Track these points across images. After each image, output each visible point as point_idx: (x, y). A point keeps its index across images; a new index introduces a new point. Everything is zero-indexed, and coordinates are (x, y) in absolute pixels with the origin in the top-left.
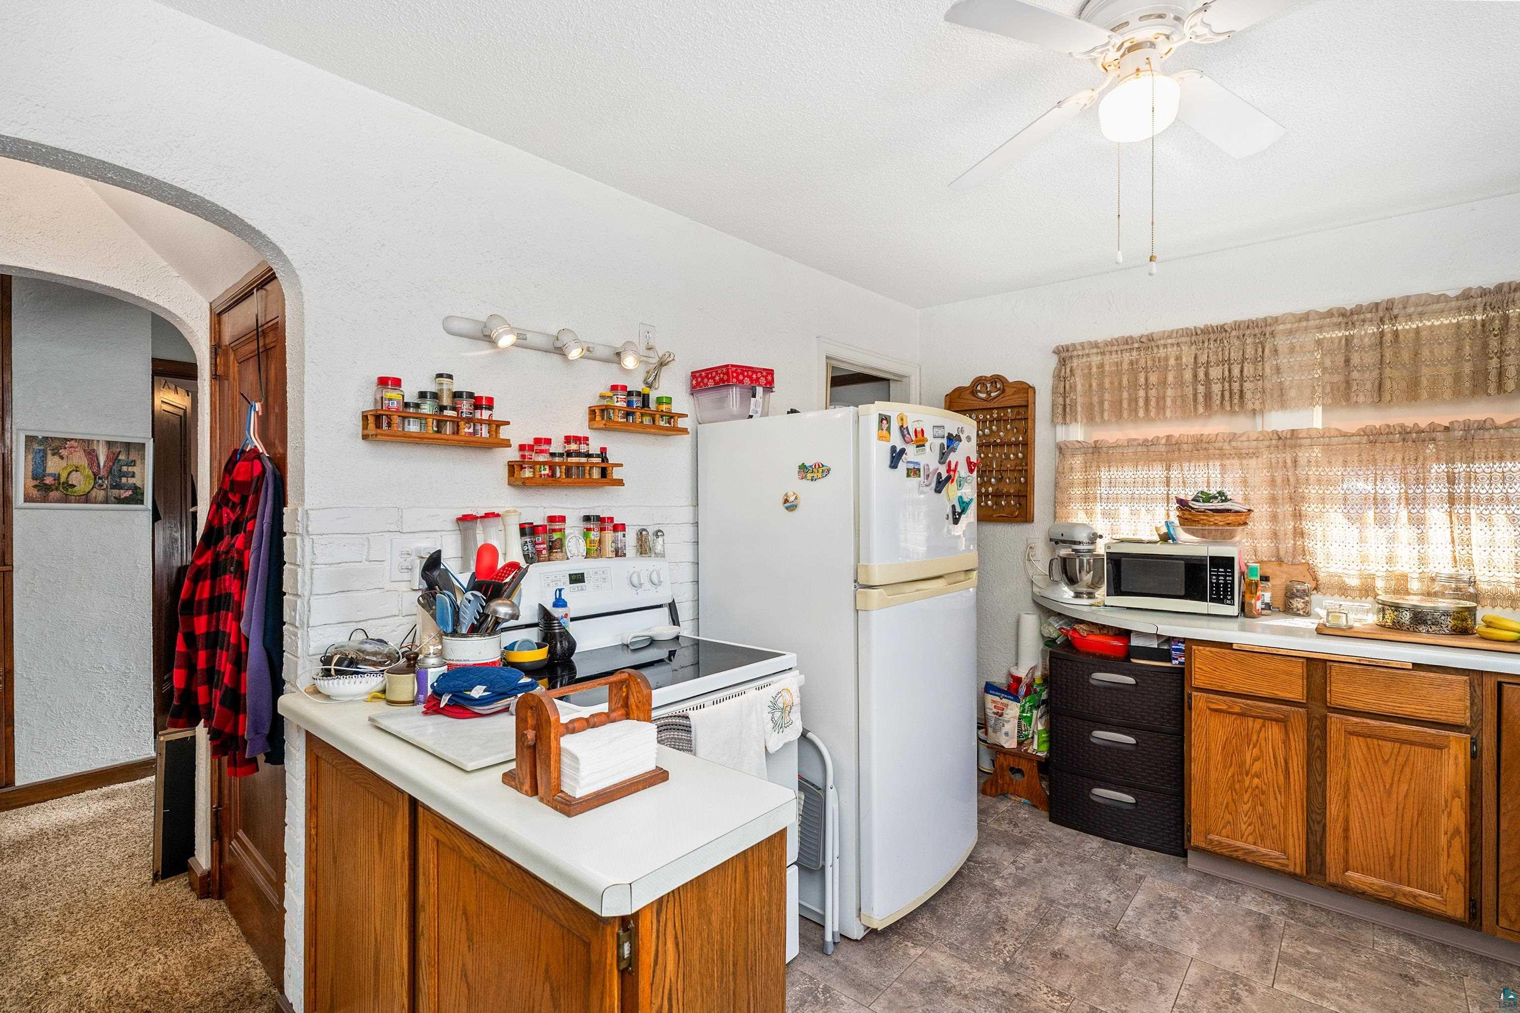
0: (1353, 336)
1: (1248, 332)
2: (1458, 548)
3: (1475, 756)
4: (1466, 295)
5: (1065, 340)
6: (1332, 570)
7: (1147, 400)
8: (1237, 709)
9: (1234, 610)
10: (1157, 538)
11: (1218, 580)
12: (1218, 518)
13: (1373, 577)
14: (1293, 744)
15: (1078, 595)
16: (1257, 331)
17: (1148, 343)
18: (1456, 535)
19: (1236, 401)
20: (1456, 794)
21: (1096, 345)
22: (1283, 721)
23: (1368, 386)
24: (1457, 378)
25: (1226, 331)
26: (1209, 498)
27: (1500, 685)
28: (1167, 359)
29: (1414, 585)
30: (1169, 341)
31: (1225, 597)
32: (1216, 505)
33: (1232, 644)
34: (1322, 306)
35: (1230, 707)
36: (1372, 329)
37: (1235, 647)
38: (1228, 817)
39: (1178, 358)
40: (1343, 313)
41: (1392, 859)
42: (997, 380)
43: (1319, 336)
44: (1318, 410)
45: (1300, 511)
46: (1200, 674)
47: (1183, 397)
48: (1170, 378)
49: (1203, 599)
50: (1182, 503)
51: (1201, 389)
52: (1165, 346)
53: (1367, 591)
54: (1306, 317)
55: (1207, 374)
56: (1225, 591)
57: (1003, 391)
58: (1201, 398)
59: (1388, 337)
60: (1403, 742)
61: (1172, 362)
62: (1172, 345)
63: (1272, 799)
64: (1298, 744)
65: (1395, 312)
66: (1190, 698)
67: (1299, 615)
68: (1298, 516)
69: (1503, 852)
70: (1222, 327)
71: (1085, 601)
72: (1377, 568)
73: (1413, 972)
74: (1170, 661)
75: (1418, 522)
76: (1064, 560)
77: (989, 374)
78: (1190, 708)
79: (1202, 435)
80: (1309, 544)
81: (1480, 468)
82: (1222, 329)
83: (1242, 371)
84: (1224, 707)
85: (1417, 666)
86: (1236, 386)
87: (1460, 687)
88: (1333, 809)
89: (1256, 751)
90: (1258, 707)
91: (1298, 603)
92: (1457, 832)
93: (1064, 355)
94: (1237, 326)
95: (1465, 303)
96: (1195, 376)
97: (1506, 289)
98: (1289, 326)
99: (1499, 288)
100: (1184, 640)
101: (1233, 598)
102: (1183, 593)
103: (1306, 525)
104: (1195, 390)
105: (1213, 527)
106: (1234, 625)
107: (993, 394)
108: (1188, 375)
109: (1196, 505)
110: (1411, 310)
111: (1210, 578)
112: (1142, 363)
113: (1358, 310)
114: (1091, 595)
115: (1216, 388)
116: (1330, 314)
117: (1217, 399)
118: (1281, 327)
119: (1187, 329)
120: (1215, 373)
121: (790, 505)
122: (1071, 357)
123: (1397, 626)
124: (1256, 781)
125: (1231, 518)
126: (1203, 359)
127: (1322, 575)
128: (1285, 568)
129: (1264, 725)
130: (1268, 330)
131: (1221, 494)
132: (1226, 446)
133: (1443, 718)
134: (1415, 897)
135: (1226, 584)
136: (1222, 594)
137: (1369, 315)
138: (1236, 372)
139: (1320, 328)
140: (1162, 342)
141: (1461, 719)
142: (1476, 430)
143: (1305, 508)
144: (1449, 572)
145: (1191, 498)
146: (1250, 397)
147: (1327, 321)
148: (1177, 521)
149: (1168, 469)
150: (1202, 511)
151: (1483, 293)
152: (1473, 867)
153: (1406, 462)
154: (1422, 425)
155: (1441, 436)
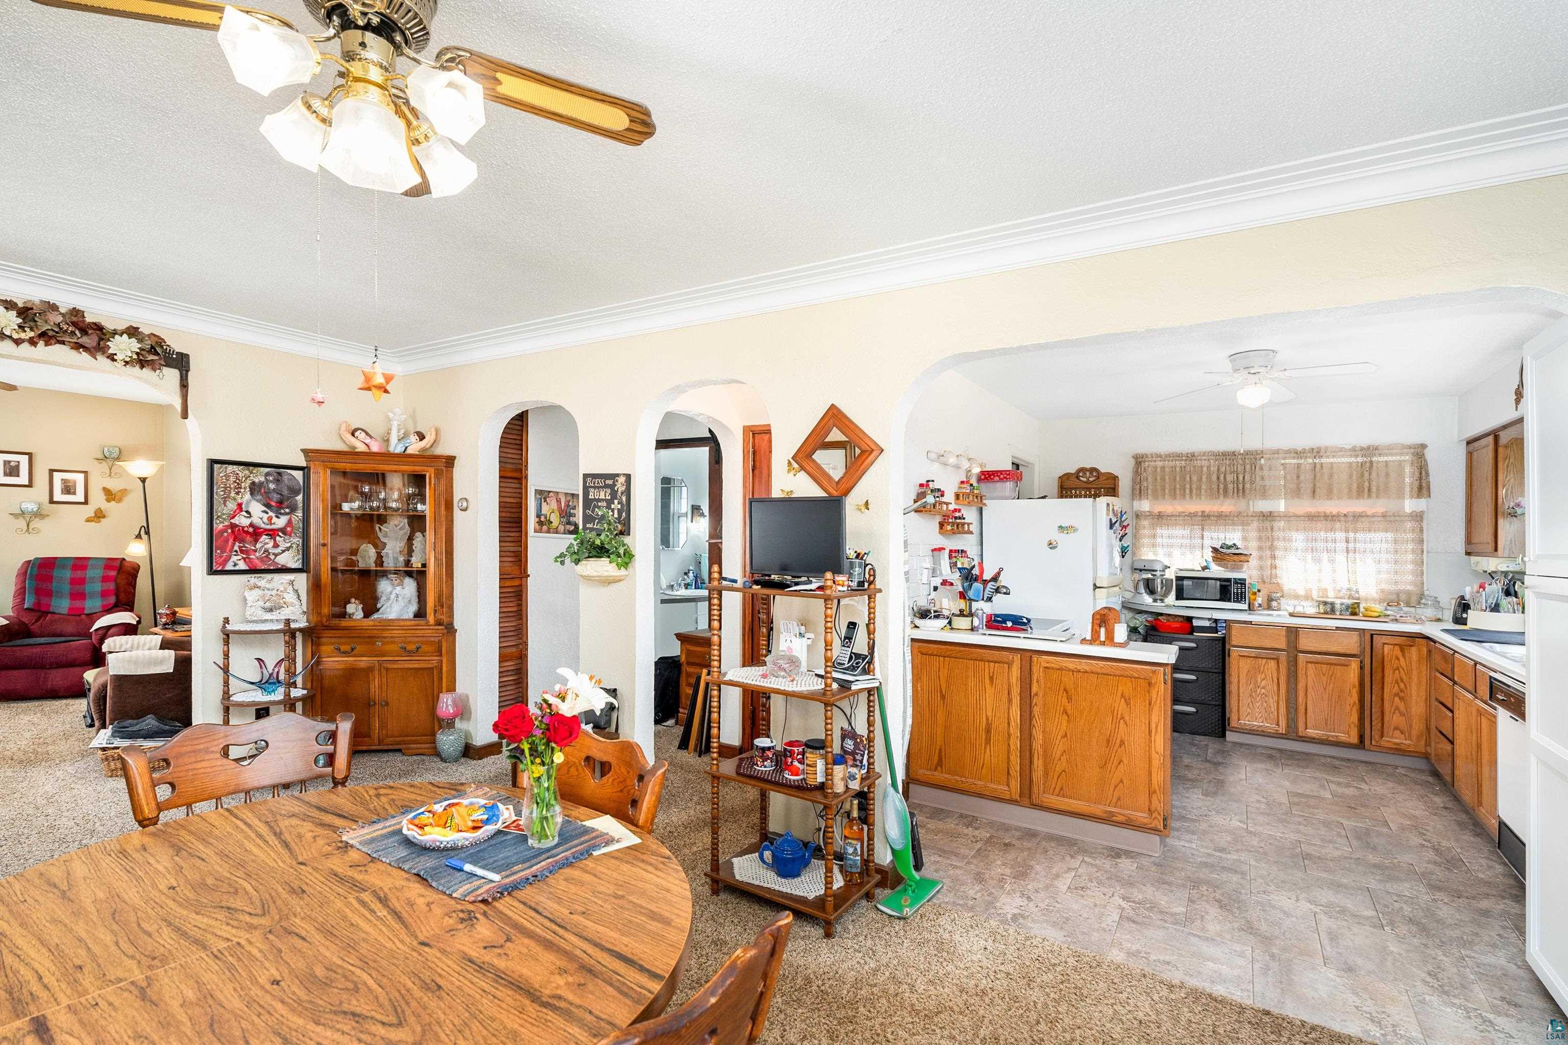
0: (1301, 464)
1: (1247, 457)
2: (1350, 575)
3: (1362, 668)
4: (1354, 449)
5: (1141, 450)
6: (1290, 586)
7: (1191, 489)
8: (1253, 655)
9: (1245, 606)
10: (1200, 568)
11: (1237, 591)
12: (1236, 558)
13: (1311, 590)
14: (1281, 670)
15: (1155, 600)
16: (1252, 456)
17: (1191, 457)
18: (1349, 568)
19: (1241, 493)
20: (1354, 686)
21: (1160, 456)
22: (1277, 660)
23: (1309, 491)
24: (1350, 489)
26: (1229, 547)
27: (1372, 635)
28: (1202, 467)
29: (1331, 593)
30: (1204, 457)
31: (1241, 600)
32: (1233, 551)
33: (1247, 622)
34: (1285, 447)
35: (1250, 654)
36: (1310, 461)
37: (1253, 623)
38: (1249, 710)
39: (1209, 467)
40: (1296, 452)
41: (1326, 721)
42: (1093, 470)
43: (1283, 461)
44: (1282, 502)
45: (1274, 555)
46: (1236, 638)
47: (1211, 489)
48: (1204, 478)
49: (1229, 600)
50: (1215, 550)
51: (1222, 486)
52: (1201, 460)
53: (1308, 597)
54: (1277, 452)
55: (1225, 478)
56: (1241, 596)
57: (1098, 478)
58: (1221, 491)
59: (1318, 466)
60: (1331, 664)
62: (1205, 460)
63: (1271, 699)
64: (1283, 670)
65: (1323, 453)
66: (1229, 650)
67: (1275, 610)
68: (1273, 557)
69: (1373, 710)
70: (1234, 452)
71: (1159, 604)
74: (1217, 633)
75: (1332, 561)
76: (1148, 580)
77: (1088, 466)
78: (1229, 656)
80: (1278, 572)
81: (1360, 536)
82: (1234, 454)
83: (1244, 478)
84: (1247, 654)
85: (1338, 628)
86: (1241, 486)
87: (1355, 636)
88: (1300, 700)
89: (1263, 676)
90: (1265, 653)
91: (1274, 604)
92: (1355, 703)
93: (1139, 460)
94: (1241, 453)
95: (1354, 453)
96: (1218, 478)
97: (1372, 448)
98: (1269, 455)
99: (1369, 448)
100: (1226, 621)
101: (1245, 601)
102: (1218, 597)
103: (1278, 562)
104: (1218, 486)
105: (1232, 563)
106: (1248, 613)
107: (1091, 479)
108: (1214, 478)
109: (1224, 551)
110: (1328, 454)
111: (1233, 589)
112: (1188, 469)
113: (1304, 451)
114: (1162, 601)
115: (1230, 486)
116: (1289, 452)
117: (1230, 491)
118: (1266, 455)
119: (1215, 451)
120: (1230, 478)
121: (1051, 545)
122: (1145, 462)
123: (1324, 611)
124: (1263, 691)
125: (1243, 558)
126: (1223, 469)
127: (1286, 588)
128: (1266, 585)
129: (1267, 662)
130: (1258, 456)
131: (1235, 545)
132: (1235, 518)
133: (1349, 652)
134: (1337, 737)
135: (1241, 593)
136: (1240, 598)
137: (1308, 454)
138: (1241, 478)
139: (1285, 458)
140: (1199, 457)
141: (1355, 651)
142: (1357, 517)
143: (1277, 553)
144: (1346, 586)
145: (1218, 547)
146: (1247, 491)
147: (1288, 455)
148: (1210, 559)
149: (1203, 530)
150: (1225, 554)
151: (1362, 449)
152: (1361, 719)
153: (1326, 531)
154: (1334, 512)
155: (1342, 519)
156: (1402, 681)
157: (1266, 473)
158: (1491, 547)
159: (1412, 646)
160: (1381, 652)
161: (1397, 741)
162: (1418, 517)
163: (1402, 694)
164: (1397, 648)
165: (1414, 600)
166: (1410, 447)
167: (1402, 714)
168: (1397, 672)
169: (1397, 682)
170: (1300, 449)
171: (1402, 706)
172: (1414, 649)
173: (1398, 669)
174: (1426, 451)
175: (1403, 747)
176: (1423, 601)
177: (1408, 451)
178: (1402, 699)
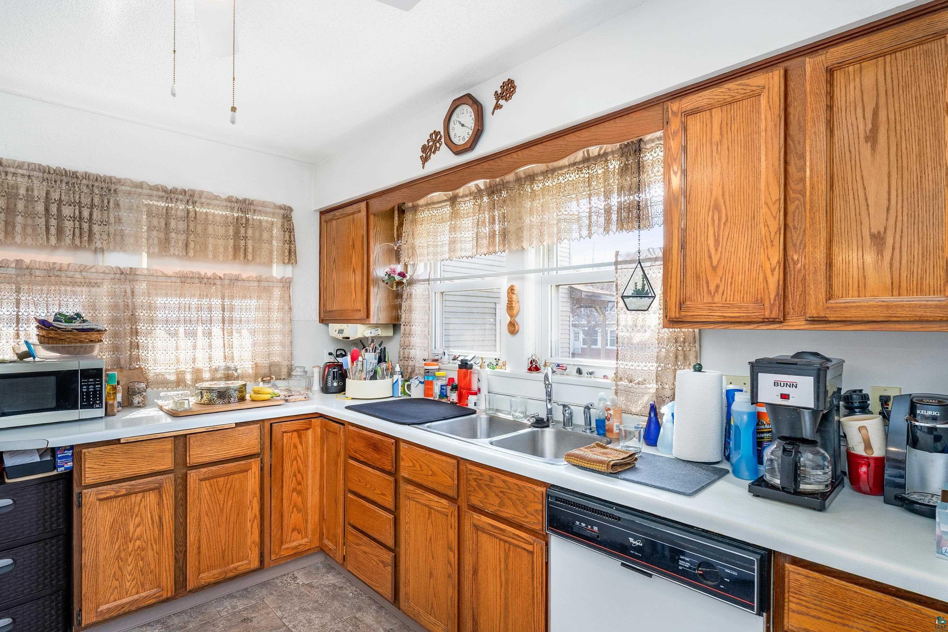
0: (172, 208)
1: (96, 184)
2: (227, 350)
3: (262, 469)
4: (229, 200)
6: (157, 371)
8: (123, 492)
9: (100, 412)
10: (15, 358)
11: (88, 388)
12: (83, 335)
13: (184, 373)
14: (165, 502)
16: (104, 185)
18: (226, 342)
19: (86, 239)
20: (254, 495)
22: (158, 489)
23: (180, 244)
24: (226, 248)
25: (77, 178)
26: (70, 319)
27: (271, 425)
28: (16, 186)
29: (206, 375)
30: (20, 171)
31: (94, 403)
32: (76, 325)
33: (119, 440)
34: (153, 181)
35: (117, 492)
36: (182, 206)
37: (122, 441)
38: (116, 583)
39: (29, 190)
40: (165, 190)
41: (224, 551)
43: (147, 201)
44: (145, 255)
45: (136, 329)
46: (90, 473)
47: (33, 226)
48: (21, 206)
49: (75, 406)
50: (43, 324)
51: (53, 222)
52: (14, 174)
53: (179, 383)
54: (141, 185)
55: (59, 210)
56: (95, 397)
58: (53, 230)
59: (192, 214)
60: (229, 474)
61: (22, 191)
62: (23, 175)
63: (150, 550)
64: (169, 501)
65: (196, 199)
66: (80, 495)
67: (140, 407)
68: (135, 333)
69: (273, 518)
70: (74, 173)
72: (186, 367)
73: (245, 614)
74: (55, 468)
75: (209, 334)
78: (80, 505)
79: (54, 263)
80: (142, 353)
81: (236, 302)
82: (74, 175)
83: (91, 215)
84: (112, 494)
85: (238, 425)
86: (86, 226)
87: (256, 431)
88: (191, 537)
89: (138, 519)
90: (140, 484)
91: (137, 399)
92: (255, 517)
94: (87, 176)
95: (229, 204)
96: (47, 210)
97: (247, 202)
98: (129, 188)
99: (245, 201)
100: (72, 447)
101: (101, 402)
102: (54, 405)
103: (141, 340)
104: (47, 222)
105: (79, 345)
106: (100, 424)
108: (40, 208)
109: (63, 325)
110: (202, 201)
111: (81, 387)
113: (174, 191)
115: (68, 224)
116: (156, 188)
117: (68, 233)
118: (123, 188)
119: (40, 165)
120: (67, 211)
123: (210, 403)
124: (138, 543)
125: (95, 336)
126: (55, 196)
127: (151, 375)
128: (125, 372)
129: (143, 497)
130: (113, 187)
131: (78, 315)
132: (78, 275)
133: (249, 452)
134: (236, 569)
135: (95, 391)
136: (93, 400)
137: (181, 197)
138: (86, 213)
139: (150, 196)
140: (12, 170)
141: (257, 450)
142: (235, 280)
143: (141, 327)
144: (222, 364)
145: (51, 320)
146: (97, 236)
147: (155, 193)
148: (34, 340)
149: (18, 291)
150: (66, 331)
151: (237, 201)
152: (262, 532)
153: (201, 296)
154: (209, 274)
155: (218, 282)
156: (299, 472)
157: (124, 214)
158: (363, 314)
159: (308, 429)
160: (280, 444)
161: (295, 544)
162: (287, 284)
163: (299, 488)
164: (295, 434)
165: (284, 371)
166: (280, 208)
167: (299, 511)
168: (295, 462)
169: (295, 475)
170: (170, 188)
171: (299, 500)
172: (310, 432)
173: (295, 459)
174: (293, 214)
175: (301, 549)
176: (293, 373)
177: (277, 211)
178: (299, 493)
